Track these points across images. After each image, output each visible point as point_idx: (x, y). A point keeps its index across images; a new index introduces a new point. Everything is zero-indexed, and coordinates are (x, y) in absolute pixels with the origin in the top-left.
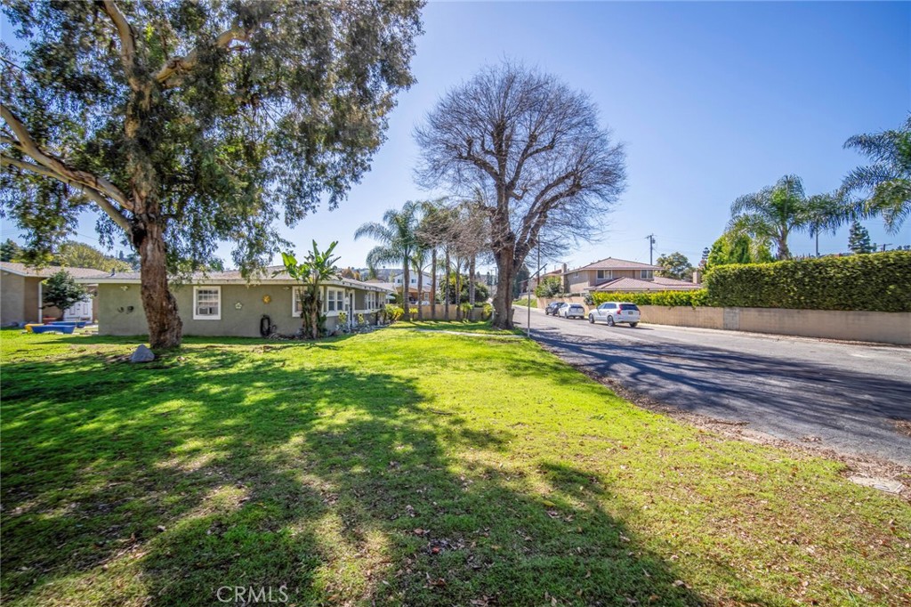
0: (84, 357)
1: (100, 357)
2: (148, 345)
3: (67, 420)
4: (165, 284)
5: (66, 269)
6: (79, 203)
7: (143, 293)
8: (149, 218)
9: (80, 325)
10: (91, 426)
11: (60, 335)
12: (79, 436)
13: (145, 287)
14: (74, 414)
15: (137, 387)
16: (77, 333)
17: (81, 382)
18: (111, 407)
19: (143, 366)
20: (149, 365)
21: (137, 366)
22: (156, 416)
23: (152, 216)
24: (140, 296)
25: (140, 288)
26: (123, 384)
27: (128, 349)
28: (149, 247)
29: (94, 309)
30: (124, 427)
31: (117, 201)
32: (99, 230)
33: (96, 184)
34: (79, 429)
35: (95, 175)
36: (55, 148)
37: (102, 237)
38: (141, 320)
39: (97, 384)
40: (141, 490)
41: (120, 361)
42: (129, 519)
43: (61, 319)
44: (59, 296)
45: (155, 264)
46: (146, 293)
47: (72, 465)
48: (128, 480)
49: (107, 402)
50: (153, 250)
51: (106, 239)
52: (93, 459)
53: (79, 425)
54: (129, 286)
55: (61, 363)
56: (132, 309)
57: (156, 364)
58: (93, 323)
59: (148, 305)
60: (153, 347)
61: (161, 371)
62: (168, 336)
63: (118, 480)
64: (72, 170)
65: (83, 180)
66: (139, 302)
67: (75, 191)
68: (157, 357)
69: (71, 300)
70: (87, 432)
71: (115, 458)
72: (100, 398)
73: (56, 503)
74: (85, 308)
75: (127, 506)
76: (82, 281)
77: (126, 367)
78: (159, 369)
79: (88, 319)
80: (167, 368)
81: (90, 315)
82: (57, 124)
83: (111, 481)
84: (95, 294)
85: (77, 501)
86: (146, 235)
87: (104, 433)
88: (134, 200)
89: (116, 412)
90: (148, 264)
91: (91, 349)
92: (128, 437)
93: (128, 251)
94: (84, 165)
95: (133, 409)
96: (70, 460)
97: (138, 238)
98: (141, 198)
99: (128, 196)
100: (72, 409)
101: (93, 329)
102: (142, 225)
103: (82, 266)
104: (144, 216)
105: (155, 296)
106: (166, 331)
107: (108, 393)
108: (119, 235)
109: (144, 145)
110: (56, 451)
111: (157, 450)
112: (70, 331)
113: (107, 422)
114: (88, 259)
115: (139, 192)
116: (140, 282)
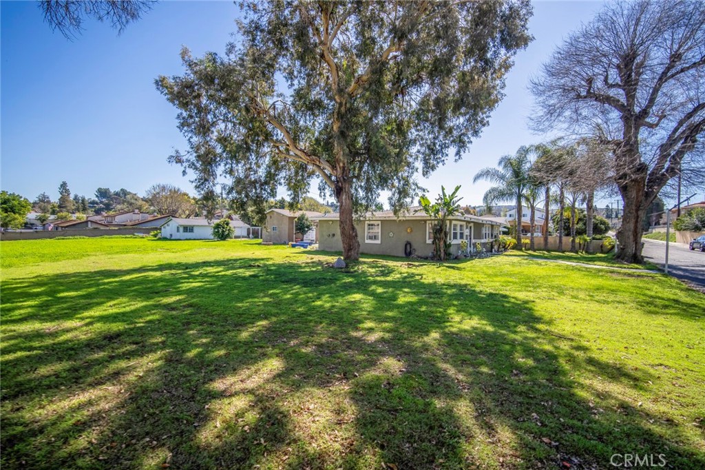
0: (313, 262)
1: (320, 263)
2: (342, 258)
3: (308, 298)
4: (351, 220)
5: (305, 212)
6: (312, 174)
7: (340, 226)
8: (344, 179)
9: (310, 244)
10: (319, 303)
11: (302, 249)
12: (314, 308)
13: (341, 222)
14: (310, 295)
15: (338, 283)
16: (309, 248)
17: (312, 277)
18: (327, 293)
19: (340, 270)
20: (343, 270)
21: (337, 270)
22: (349, 302)
23: (346, 178)
24: (339, 227)
25: (338, 223)
26: (333, 280)
27: (333, 259)
28: (344, 197)
29: (316, 235)
30: (333, 306)
31: (328, 171)
32: (320, 189)
33: (319, 162)
34: (313, 304)
35: (319, 157)
36: (302, 145)
37: (321, 193)
38: (339, 242)
39: (320, 279)
40: (344, 347)
41: (330, 267)
42: (340, 364)
43: (302, 240)
44: (301, 227)
45: (346, 208)
46: (342, 226)
47: (312, 324)
48: (337, 339)
49: (325, 290)
50: (346, 198)
51: (323, 194)
52: (321, 323)
53: (313, 301)
54: (332, 221)
55: (303, 265)
56: (334, 235)
57: (346, 270)
58: (316, 243)
59: (343, 233)
60: (345, 259)
61: (349, 274)
62: (352, 253)
63: (333, 338)
64: (309, 156)
65: (314, 161)
66: (338, 231)
67: (310, 167)
68: (347, 266)
69: (306, 229)
70: (317, 306)
71: (330, 324)
72: (321, 287)
73: (306, 344)
74: (311, 235)
75: (338, 356)
76: (313, 219)
77: (332, 270)
78: (348, 273)
79: (313, 241)
80: (352, 273)
81: (314, 239)
82: (303, 131)
83: (330, 338)
84: (317, 226)
85: (315, 345)
86: (342, 190)
87: (324, 308)
88: (336, 170)
89: (329, 297)
90: (343, 208)
91: (317, 258)
92: (336, 313)
93: (333, 200)
94: (314, 153)
95: (337, 296)
96: (311, 321)
97: (338, 192)
98: (340, 168)
99: (334, 167)
100: (310, 292)
101: (316, 246)
102: (340, 184)
103: (310, 210)
104: (342, 179)
105: (346, 227)
106: (351, 249)
107: (325, 285)
108: (328, 192)
109: (343, 134)
110: (305, 314)
111: (351, 324)
112: (306, 247)
113: (324, 302)
114: (314, 206)
115: (339, 164)
116: (339, 219)
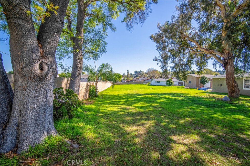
0: (210, 97)
1: (214, 98)
2: (228, 96)
3: (209, 112)
4: (234, 78)
5: (204, 75)
6: (209, 58)
7: (226, 81)
8: (229, 58)
9: (208, 89)
10: (215, 116)
11: (203, 91)
12: (213, 117)
13: (227, 79)
14: (210, 111)
15: (226, 108)
16: (207, 91)
17: (211, 103)
18: (220, 112)
19: (227, 102)
20: (229, 102)
21: (225, 102)
22: (234, 119)
23: (230, 57)
24: (225, 81)
25: (225, 79)
26: (222, 106)
27: (222, 97)
28: (229, 67)
29: (210, 85)
30: (225, 119)
31: (219, 55)
32: (213, 64)
33: (214, 52)
34: (212, 116)
35: (214, 50)
37: (214, 66)
38: (225, 88)
39: (215, 105)
40: (234, 141)
41: (220, 100)
42: (233, 148)
43: (203, 87)
44: (203, 81)
45: (231, 72)
46: (228, 81)
47: (213, 125)
48: (229, 136)
49: (218, 110)
50: (230, 68)
51: (215, 66)
52: (218, 125)
53: (212, 114)
54: (221, 79)
55: (205, 98)
56: (221, 85)
57: (231, 102)
58: (211, 88)
59: (228, 84)
60: (229, 97)
61: (233, 105)
62: (235, 94)
63: (226, 134)
64: (208, 50)
65: (211, 52)
66: (225, 83)
67: (209, 55)
68: (231, 100)
69: (205, 82)
70: (215, 117)
71: (224, 127)
72: (216, 109)
73: (211, 133)
74: (208, 85)
75: (231, 144)
76: (209, 78)
77: (222, 101)
78: (232, 104)
79: (209, 87)
80: (235, 104)
81: (210, 86)
83: (224, 133)
84: (211, 81)
85: (216, 135)
86: (228, 63)
87: (219, 119)
88: (224, 54)
89: (221, 114)
90: (228, 72)
91: (212, 95)
92: (226, 122)
93: (222, 69)
94: (211, 48)
95: (227, 114)
96: (212, 123)
97: (225, 65)
98: (226, 53)
99: (222, 53)
100: (210, 110)
101: (211, 90)
102: (226, 61)
103: (207, 74)
104: (227, 58)
105: (230, 82)
106: (233, 92)
107: (218, 108)
108: (218, 65)
109: (229, 37)
110: (208, 119)
111: (237, 130)
112: (205, 90)
113: (218, 116)
114: (210, 72)
115: (226, 52)
116: (225, 77)
